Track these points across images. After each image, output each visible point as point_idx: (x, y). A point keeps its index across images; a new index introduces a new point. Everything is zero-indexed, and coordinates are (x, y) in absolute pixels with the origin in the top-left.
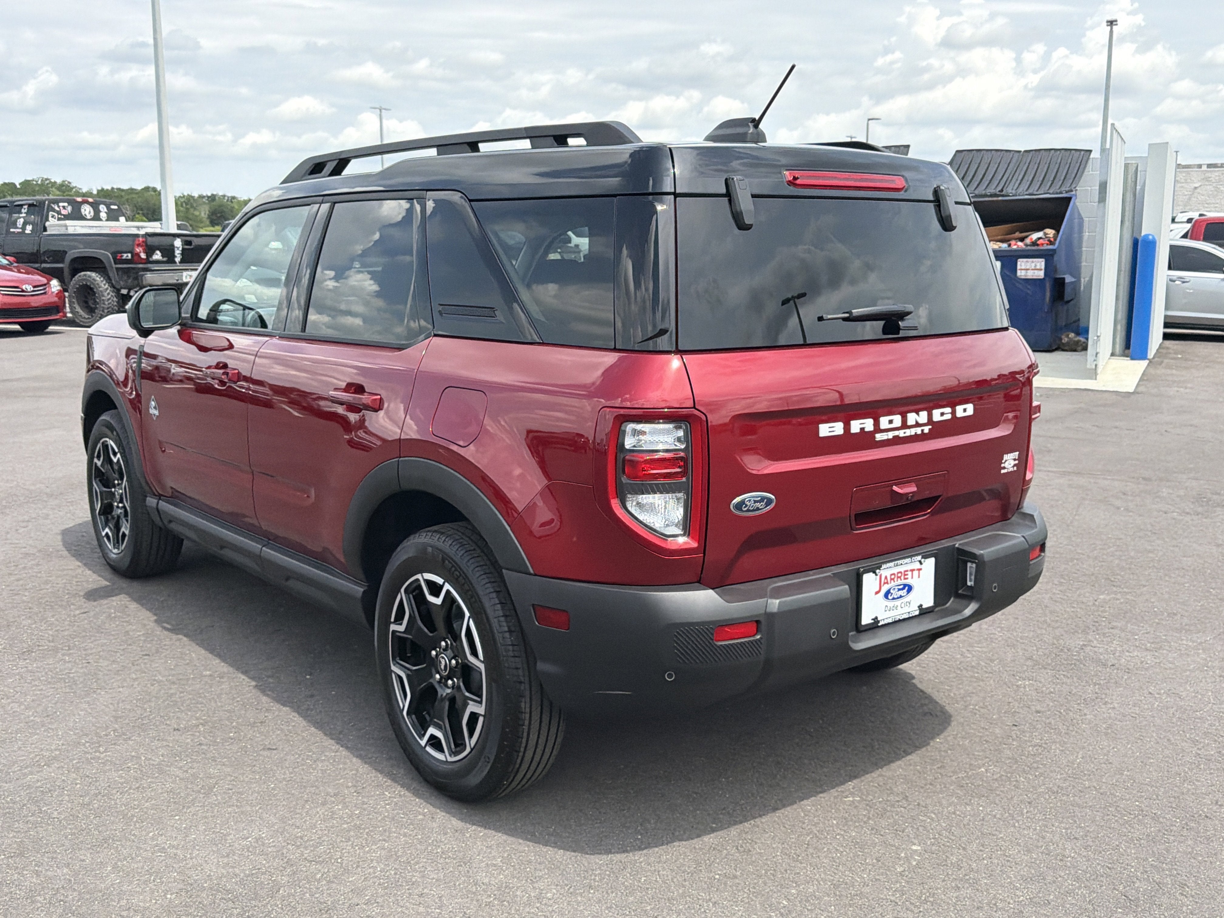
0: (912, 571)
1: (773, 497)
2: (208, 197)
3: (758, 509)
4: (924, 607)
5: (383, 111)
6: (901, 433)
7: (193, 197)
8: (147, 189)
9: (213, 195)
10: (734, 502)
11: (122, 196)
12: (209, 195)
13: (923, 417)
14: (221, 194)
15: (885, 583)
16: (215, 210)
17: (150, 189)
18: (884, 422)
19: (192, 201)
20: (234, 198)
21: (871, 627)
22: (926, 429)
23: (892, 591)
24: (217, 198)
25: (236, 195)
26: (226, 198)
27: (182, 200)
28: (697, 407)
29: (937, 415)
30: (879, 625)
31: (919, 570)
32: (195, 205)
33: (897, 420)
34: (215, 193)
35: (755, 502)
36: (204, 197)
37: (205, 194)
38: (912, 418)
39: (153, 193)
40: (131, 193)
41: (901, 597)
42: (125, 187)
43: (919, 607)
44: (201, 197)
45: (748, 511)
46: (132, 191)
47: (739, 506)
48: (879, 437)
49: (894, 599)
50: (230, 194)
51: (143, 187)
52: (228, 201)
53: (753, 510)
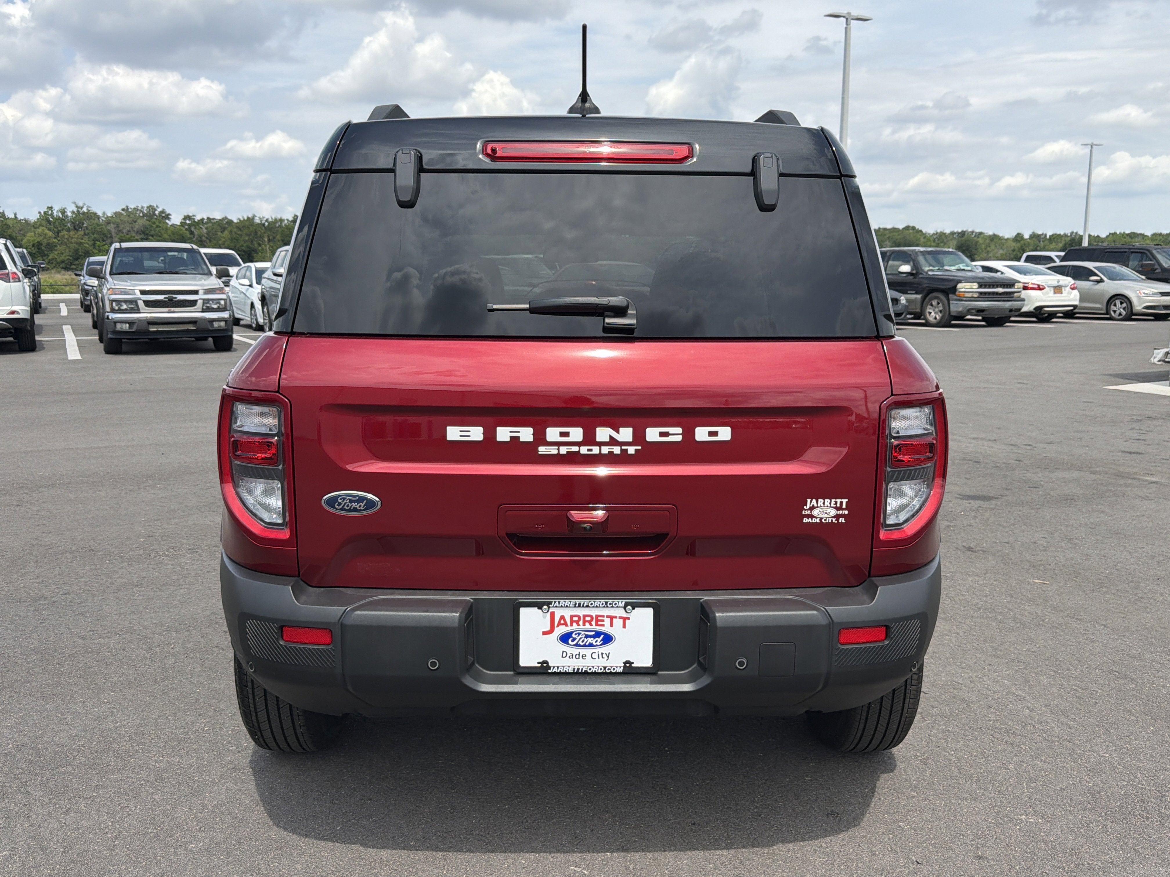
0: (612, 618)
1: (377, 499)
2: (959, 233)
3: (355, 510)
4: (633, 665)
5: (1094, 147)
6: (584, 450)
7: (945, 234)
8: (907, 228)
9: (963, 231)
10: (324, 498)
11: (885, 235)
12: (960, 231)
13: (626, 434)
14: (970, 230)
15: (559, 624)
16: (962, 244)
17: (910, 228)
18: (553, 434)
19: (943, 237)
20: (981, 233)
21: (534, 671)
22: (631, 450)
23: (574, 636)
24: (966, 234)
25: (983, 231)
26: (974, 234)
27: (935, 237)
28: (280, 392)
29: (653, 434)
30: (549, 671)
31: (625, 619)
32: (945, 241)
33: (576, 434)
34: (965, 230)
35: (351, 501)
36: (955, 233)
37: (956, 231)
38: (603, 434)
39: (911, 231)
40: (893, 232)
41: (591, 645)
42: (889, 227)
43: (625, 663)
44: (953, 233)
45: (342, 509)
46: (894, 230)
47: (332, 502)
48: (542, 450)
49: (577, 645)
50: (978, 230)
51: (904, 226)
52: (975, 236)
53: (350, 510)
